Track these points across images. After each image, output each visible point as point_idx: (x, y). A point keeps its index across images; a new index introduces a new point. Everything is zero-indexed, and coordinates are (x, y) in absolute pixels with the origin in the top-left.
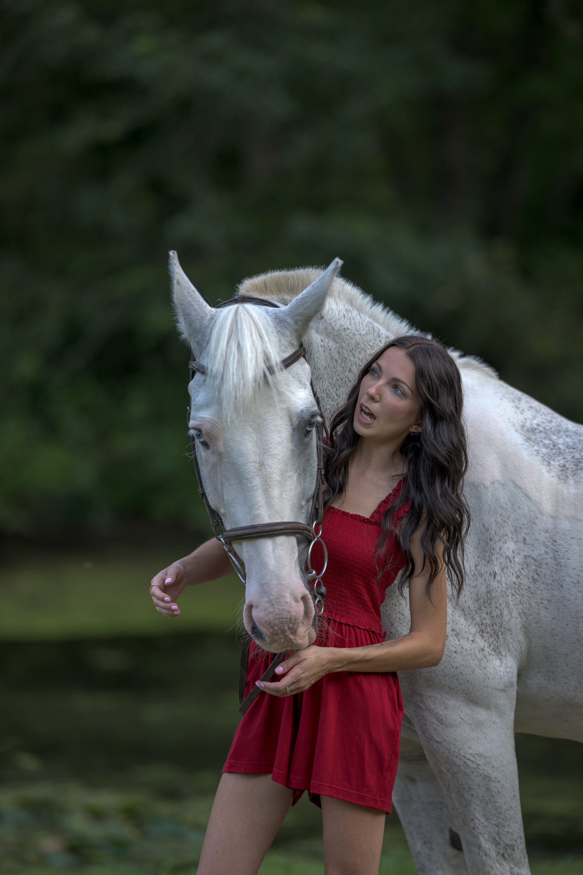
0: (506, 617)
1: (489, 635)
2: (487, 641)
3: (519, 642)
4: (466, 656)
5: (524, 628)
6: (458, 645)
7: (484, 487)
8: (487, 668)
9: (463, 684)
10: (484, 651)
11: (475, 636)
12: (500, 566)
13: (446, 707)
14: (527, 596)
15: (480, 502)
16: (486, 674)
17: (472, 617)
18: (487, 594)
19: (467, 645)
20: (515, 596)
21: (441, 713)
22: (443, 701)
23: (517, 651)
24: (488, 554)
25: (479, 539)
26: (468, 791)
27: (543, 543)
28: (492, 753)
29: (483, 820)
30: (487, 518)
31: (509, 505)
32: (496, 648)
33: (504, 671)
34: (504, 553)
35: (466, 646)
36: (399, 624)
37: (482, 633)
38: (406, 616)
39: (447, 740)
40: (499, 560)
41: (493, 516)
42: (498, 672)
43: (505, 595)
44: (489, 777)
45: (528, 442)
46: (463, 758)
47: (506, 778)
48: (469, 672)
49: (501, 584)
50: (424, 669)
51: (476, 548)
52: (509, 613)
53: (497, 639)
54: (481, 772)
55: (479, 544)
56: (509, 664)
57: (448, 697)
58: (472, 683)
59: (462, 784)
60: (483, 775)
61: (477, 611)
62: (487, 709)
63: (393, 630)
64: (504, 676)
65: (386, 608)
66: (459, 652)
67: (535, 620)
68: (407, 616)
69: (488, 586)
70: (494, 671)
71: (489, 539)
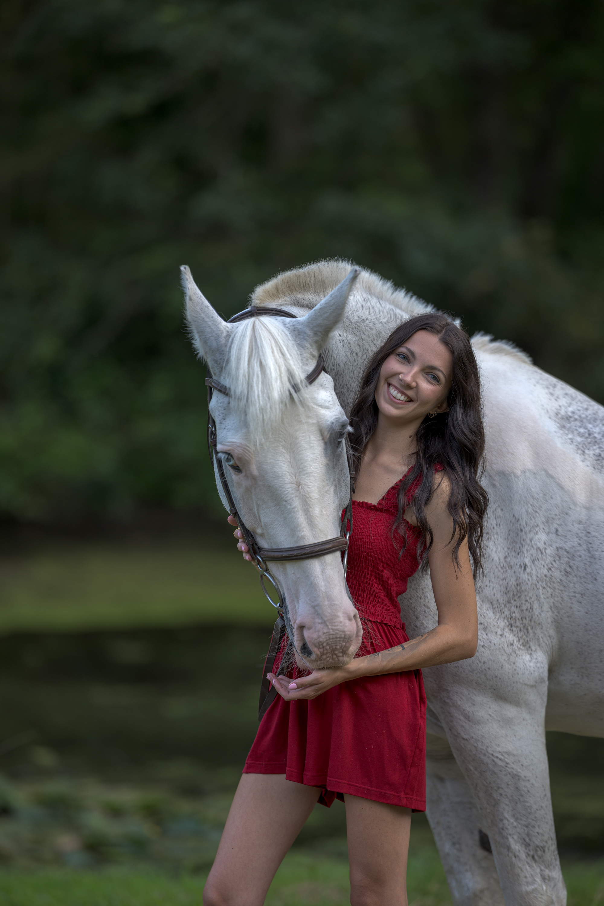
0: (537, 611)
1: (518, 629)
2: (516, 635)
3: (550, 636)
4: (494, 651)
5: (555, 622)
6: (486, 639)
7: (515, 476)
8: (516, 663)
9: (491, 680)
10: (513, 646)
11: (504, 630)
12: (531, 558)
13: (473, 703)
14: (559, 589)
15: (511, 491)
16: (515, 670)
17: (501, 611)
18: (516, 587)
19: (495, 639)
20: (546, 589)
21: (468, 709)
22: (471, 697)
23: (547, 646)
24: (518, 546)
25: (509, 530)
26: (496, 791)
27: (577, 535)
28: (522, 751)
29: (512, 820)
30: (517, 508)
31: (541, 495)
32: (526, 643)
33: (534, 666)
34: (535, 545)
35: (494, 641)
36: (425, 617)
37: (511, 627)
38: (431, 609)
39: (474, 737)
40: (529, 551)
41: (524, 506)
42: (528, 668)
43: (535, 588)
44: (519, 776)
45: (561, 430)
46: (491, 756)
47: (536, 777)
48: (497, 667)
49: (531, 576)
50: (450, 664)
51: (505, 539)
52: (539, 606)
53: (526, 633)
54: (510, 770)
55: (509, 535)
56: (540, 659)
57: (475, 693)
58: (500, 679)
59: (490, 783)
60: (511, 773)
61: (506, 605)
62: (517, 706)
63: (418, 624)
64: (534, 671)
65: (411, 601)
66: (487, 646)
67: (567, 614)
68: (433, 609)
69: (518, 578)
70: (524, 666)
71: (519, 530)
